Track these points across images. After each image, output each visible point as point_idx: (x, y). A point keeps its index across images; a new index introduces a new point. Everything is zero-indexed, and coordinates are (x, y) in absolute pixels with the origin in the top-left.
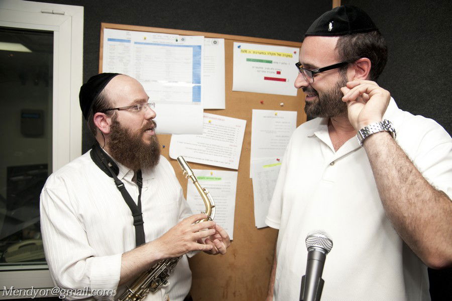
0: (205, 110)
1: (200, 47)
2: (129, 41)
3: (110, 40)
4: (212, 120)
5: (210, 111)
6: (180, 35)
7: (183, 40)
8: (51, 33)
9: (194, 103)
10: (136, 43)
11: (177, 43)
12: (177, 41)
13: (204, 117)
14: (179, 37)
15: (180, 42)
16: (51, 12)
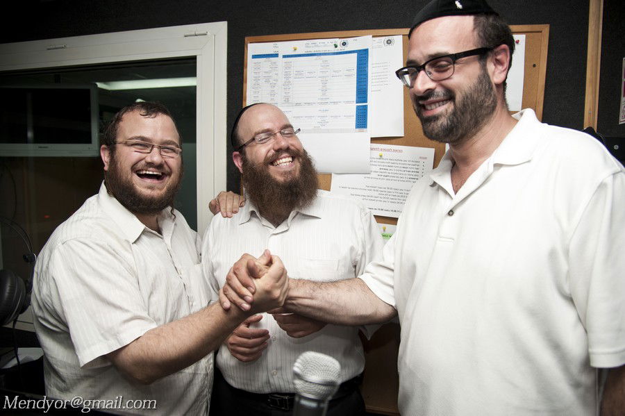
0: (374, 140)
1: (366, 51)
2: (276, 55)
3: (254, 57)
4: (383, 153)
5: (381, 141)
6: (339, 38)
7: (344, 44)
8: (194, 58)
9: (358, 129)
10: (284, 56)
11: (336, 50)
12: (336, 46)
13: (372, 149)
14: (339, 41)
15: (340, 48)
16: (193, 33)
